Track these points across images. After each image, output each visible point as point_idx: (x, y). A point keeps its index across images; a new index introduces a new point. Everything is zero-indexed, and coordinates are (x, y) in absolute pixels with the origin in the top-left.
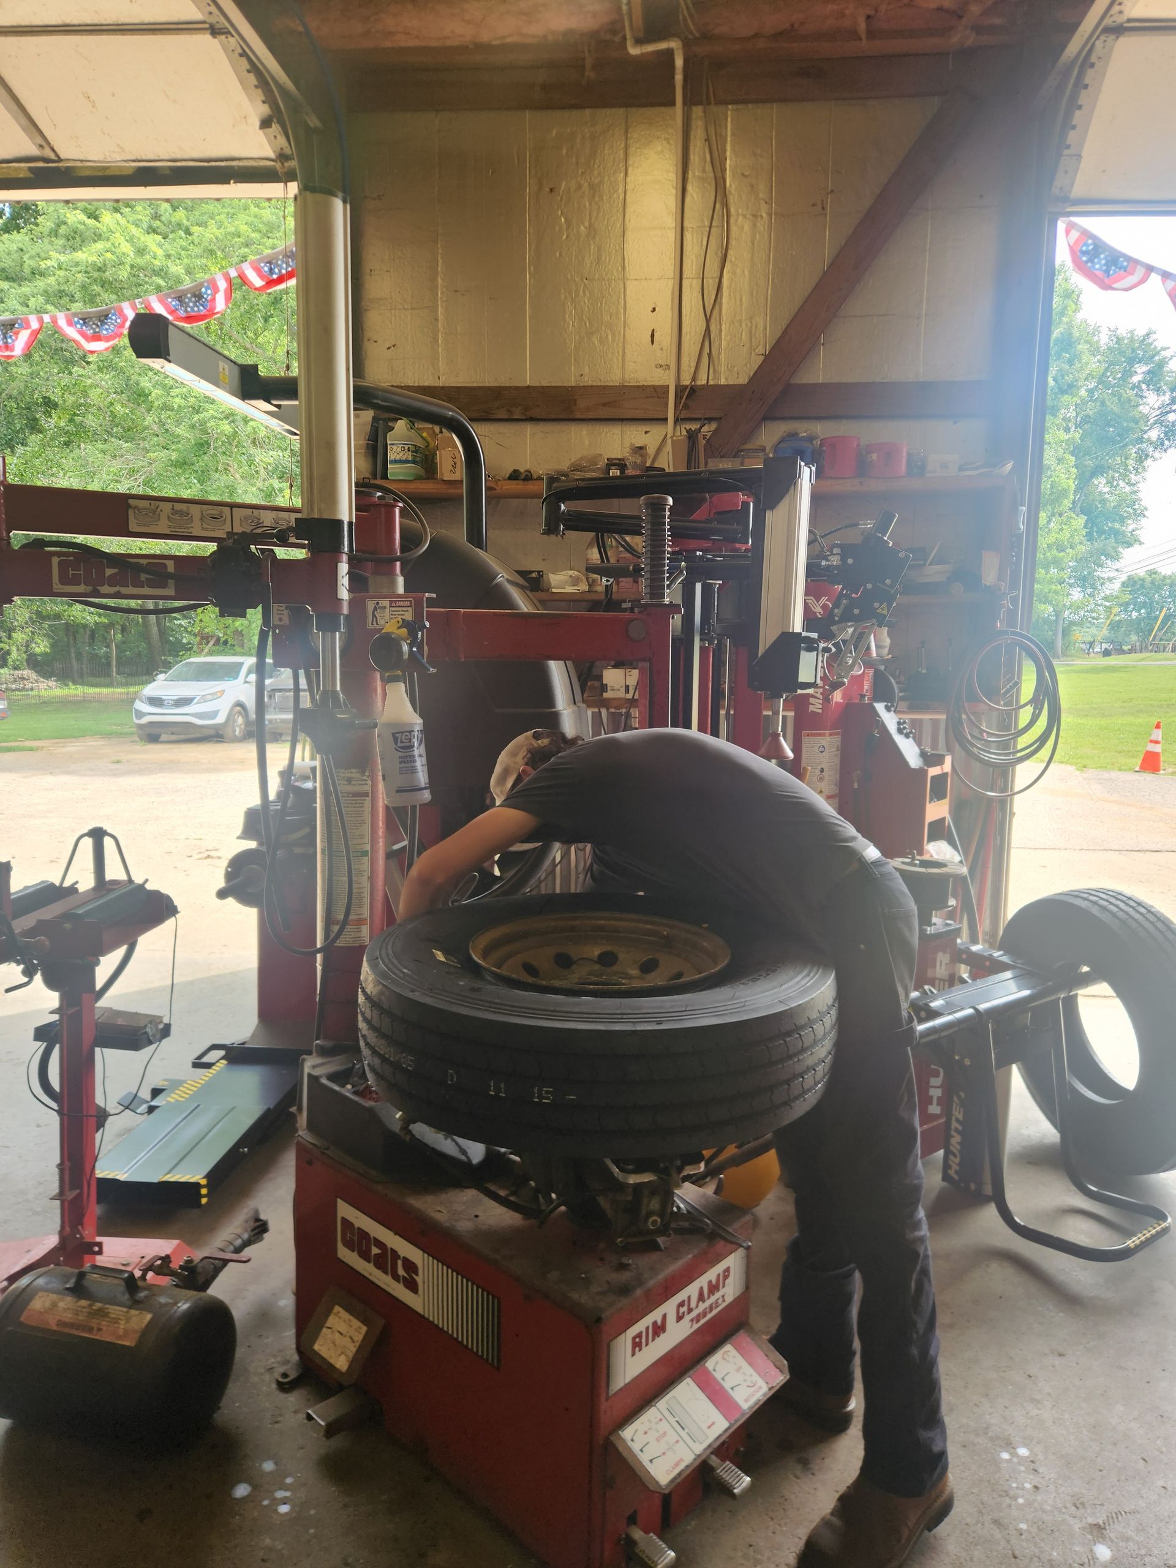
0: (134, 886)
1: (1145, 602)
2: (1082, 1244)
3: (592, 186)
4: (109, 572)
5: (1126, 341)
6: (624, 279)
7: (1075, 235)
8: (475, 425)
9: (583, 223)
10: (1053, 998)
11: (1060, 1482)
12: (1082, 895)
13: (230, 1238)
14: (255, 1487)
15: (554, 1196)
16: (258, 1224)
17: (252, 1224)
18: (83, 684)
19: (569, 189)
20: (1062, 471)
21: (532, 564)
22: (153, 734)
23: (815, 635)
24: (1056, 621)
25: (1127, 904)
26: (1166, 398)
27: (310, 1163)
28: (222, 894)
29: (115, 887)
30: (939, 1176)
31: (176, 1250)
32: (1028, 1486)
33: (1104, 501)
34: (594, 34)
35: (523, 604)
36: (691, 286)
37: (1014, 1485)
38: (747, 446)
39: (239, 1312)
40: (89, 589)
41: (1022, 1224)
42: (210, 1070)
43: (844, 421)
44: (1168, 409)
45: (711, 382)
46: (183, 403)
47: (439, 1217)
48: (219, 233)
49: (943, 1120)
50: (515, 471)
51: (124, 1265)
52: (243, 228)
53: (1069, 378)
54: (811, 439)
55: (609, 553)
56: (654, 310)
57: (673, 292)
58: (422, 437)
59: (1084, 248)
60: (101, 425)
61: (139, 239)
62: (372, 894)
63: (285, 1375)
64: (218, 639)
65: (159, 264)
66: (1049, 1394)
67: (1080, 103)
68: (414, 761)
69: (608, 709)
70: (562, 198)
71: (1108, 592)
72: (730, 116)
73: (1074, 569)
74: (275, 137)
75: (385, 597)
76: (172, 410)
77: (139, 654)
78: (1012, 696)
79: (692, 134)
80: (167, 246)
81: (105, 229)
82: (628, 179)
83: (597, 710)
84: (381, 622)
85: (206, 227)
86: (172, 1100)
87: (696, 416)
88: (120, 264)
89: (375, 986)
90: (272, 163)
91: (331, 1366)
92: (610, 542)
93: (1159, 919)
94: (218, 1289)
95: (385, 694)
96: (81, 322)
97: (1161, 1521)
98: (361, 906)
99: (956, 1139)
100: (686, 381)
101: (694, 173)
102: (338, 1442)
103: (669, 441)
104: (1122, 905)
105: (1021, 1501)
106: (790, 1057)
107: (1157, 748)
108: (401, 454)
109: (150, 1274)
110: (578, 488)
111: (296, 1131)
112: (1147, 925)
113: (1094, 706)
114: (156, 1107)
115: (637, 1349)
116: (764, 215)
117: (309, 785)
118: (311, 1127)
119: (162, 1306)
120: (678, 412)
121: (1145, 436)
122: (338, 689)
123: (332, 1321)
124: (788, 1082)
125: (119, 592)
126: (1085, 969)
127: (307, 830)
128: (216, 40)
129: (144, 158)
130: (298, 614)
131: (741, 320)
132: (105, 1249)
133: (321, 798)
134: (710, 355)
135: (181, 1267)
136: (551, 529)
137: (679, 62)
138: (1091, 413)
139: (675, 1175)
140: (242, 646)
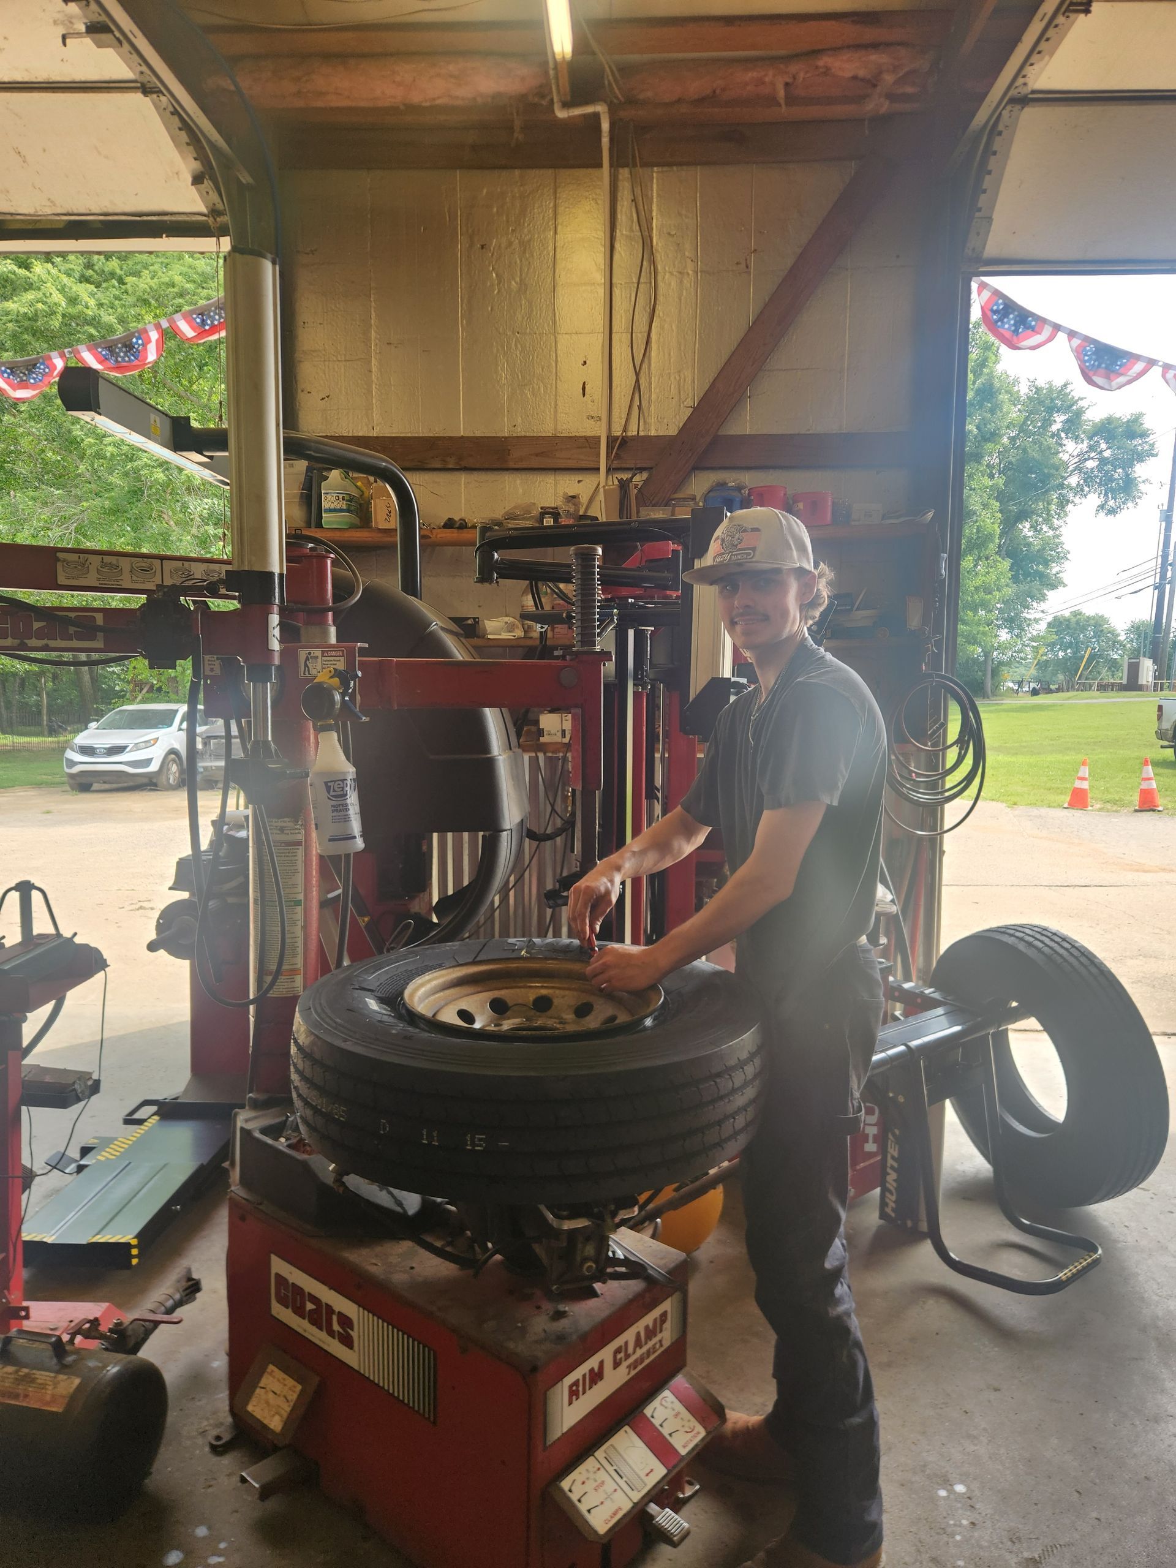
0: (62, 940)
1: (1071, 642)
2: (1016, 1278)
3: (522, 243)
4: (37, 625)
5: (1044, 392)
6: (555, 333)
7: (986, 294)
8: (408, 475)
9: (514, 279)
10: (983, 1033)
11: (997, 1517)
12: (1009, 931)
13: (161, 1298)
14: (188, 1554)
15: (490, 1245)
16: (190, 1283)
17: (184, 1284)
18: (12, 733)
19: (500, 246)
20: (988, 515)
21: (467, 610)
22: (84, 783)
23: (744, 681)
24: (985, 661)
25: (1052, 940)
26: (1084, 446)
27: (243, 1218)
28: (152, 947)
29: (43, 941)
30: (877, 1214)
31: (105, 1313)
32: (965, 1522)
33: (1029, 545)
34: (522, 97)
35: (458, 652)
36: (621, 341)
37: (952, 1522)
38: (676, 496)
39: (170, 1375)
40: (17, 642)
41: (957, 1259)
42: (142, 1127)
43: (771, 471)
44: (1086, 457)
45: (642, 433)
46: (115, 451)
47: (373, 1269)
48: (154, 283)
49: (879, 1158)
50: (450, 520)
51: (52, 1329)
52: (178, 279)
53: (991, 427)
54: (739, 488)
55: (543, 600)
56: (585, 363)
57: (603, 346)
58: (357, 486)
59: (995, 308)
60: (31, 473)
61: (71, 288)
62: (305, 944)
63: (218, 1438)
64: (152, 685)
65: (91, 313)
66: (985, 1429)
67: (989, 168)
68: (347, 810)
69: (545, 754)
70: (492, 255)
71: (1035, 633)
72: (656, 180)
73: (1001, 610)
74: (207, 193)
75: (317, 647)
76: (105, 458)
77: (71, 702)
78: (939, 736)
79: (619, 194)
80: (99, 295)
81: (36, 279)
82: (558, 237)
83: (534, 755)
84: (314, 672)
85: (140, 277)
86: (103, 1159)
87: (628, 466)
88: (52, 314)
89: (306, 1037)
90: (204, 218)
91: (265, 1427)
92: (543, 588)
93: (1083, 954)
94: (148, 1352)
95: (317, 743)
96: (8, 371)
97: (1095, 1552)
98: (294, 956)
99: (892, 1177)
100: (617, 432)
101: (622, 231)
102: (273, 1504)
103: (602, 490)
104: (1047, 941)
105: (958, 1538)
106: (721, 1098)
107: (1085, 785)
108: (336, 503)
109: (78, 1339)
110: (511, 537)
111: (229, 1186)
112: (1071, 960)
113: (1024, 744)
114: (86, 1166)
115: (574, 1397)
116: (690, 272)
117: (242, 834)
118: (244, 1182)
119: (91, 1369)
120: (610, 462)
121: (1065, 482)
122: (270, 739)
123: (265, 1381)
124: (719, 1123)
125: (47, 645)
126: (1014, 1004)
127: (241, 879)
128: (148, 99)
129: (76, 211)
130: (229, 665)
131: (669, 374)
132: (32, 1313)
133: (253, 847)
134: (640, 407)
135: (110, 1330)
136: (484, 577)
137: (605, 126)
138: (1013, 460)
139: (609, 1220)
140: (177, 693)
